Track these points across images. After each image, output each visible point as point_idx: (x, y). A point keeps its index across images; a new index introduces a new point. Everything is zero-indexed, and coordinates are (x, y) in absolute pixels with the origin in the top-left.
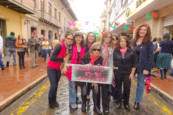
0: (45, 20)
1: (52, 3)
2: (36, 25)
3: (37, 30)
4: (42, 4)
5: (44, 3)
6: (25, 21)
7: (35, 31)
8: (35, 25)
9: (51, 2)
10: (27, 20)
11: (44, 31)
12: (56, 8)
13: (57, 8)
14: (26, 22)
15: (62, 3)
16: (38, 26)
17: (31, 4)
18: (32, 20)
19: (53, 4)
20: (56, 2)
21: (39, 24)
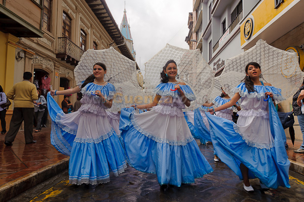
0: (69, 57)
1: (89, 31)
2: (49, 66)
3: (50, 76)
4: (67, 28)
5: (70, 27)
6: (19, 53)
7: (45, 78)
8: (46, 65)
9: (85, 29)
10: (25, 52)
11: (69, 81)
12: (97, 41)
13: (99, 42)
14: (22, 55)
15: (108, 35)
16: (52, 68)
17: (31, 13)
18: (38, 53)
19: (89, 33)
20: (96, 30)
21: (55, 63)
